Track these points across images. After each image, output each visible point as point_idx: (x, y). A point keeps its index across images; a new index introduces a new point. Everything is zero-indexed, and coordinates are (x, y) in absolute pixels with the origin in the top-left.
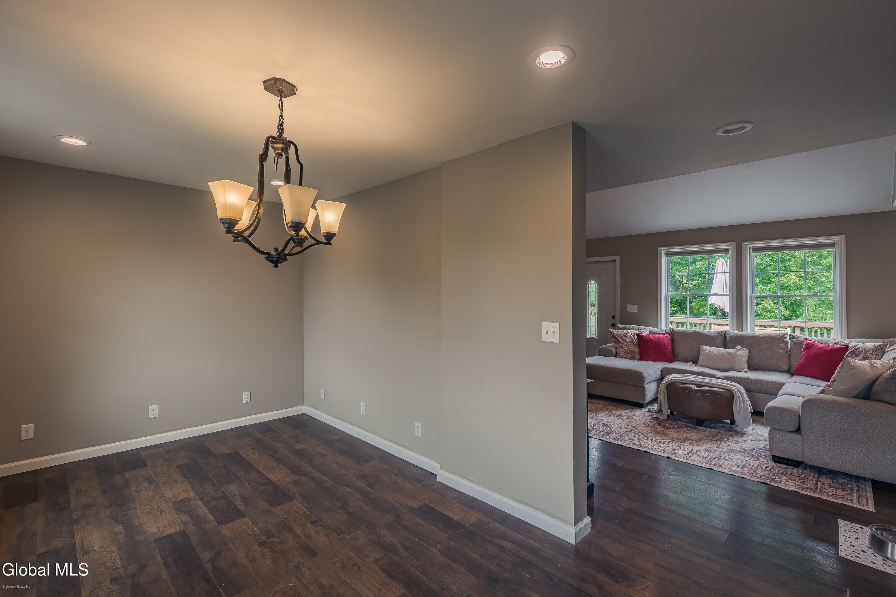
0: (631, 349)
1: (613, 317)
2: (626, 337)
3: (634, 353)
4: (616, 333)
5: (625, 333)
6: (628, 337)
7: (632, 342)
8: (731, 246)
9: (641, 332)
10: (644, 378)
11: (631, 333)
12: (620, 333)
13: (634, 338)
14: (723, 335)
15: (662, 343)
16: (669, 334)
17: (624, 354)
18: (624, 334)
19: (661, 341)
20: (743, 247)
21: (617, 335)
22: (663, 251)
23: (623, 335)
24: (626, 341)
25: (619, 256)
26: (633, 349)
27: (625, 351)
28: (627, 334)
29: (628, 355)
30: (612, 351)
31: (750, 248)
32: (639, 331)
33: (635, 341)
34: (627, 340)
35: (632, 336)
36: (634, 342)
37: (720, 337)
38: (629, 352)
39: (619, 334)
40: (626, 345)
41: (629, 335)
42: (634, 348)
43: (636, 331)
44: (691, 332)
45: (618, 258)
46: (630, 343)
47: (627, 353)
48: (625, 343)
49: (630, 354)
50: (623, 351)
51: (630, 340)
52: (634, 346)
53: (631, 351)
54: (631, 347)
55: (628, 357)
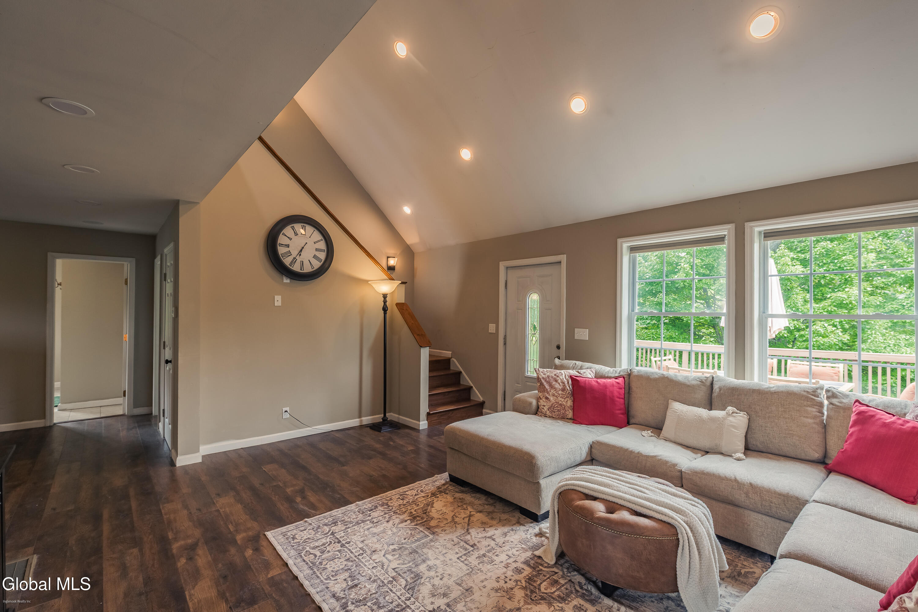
0: (560, 402)
1: (558, 347)
2: (556, 381)
3: (564, 408)
4: (542, 374)
5: (555, 375)
6: (559, 381)
7: (563, 390)
8: (727, 231)
9: (581, 373)
10: (538, 469)
11: (565, 374)
12: (548, 374)
13: (568, 383)
14: (708, 383)
15: (608, 393)
16: (624, 377)
17: (548, 410)
18: (553, 375)
19: (608, 390)
20: (747, 231)
21: (543, 378)
22: (625, 245)
23: (552, 377)
24: (555, 389)
25: (565, 255)
26: (563, 403)
27: (550, 404)
28: (558, 376)
29: (554, 412)
30: (531, 404)
31: (760, 233)
32: (578, 372)
33: (569, 387)
34: (557, 386)
35: (565, 379)
36: (568, 389)
37: (702, 387)
38: (557, 407)
39: (546, 375)
40: (554, 395)
41: (561, 377)
42: (566, 400)
43: (573, 373)
44: (657, 376)
45: (563, 258)
46: (560, 392)
47: (553, 408)
48: (552, 391)
49: (557, 411)
50: (548, 404)
51: (561, 386)
52: (566, 397)
53: (561, 405)
54: (561, 398)
55: (554, 415)
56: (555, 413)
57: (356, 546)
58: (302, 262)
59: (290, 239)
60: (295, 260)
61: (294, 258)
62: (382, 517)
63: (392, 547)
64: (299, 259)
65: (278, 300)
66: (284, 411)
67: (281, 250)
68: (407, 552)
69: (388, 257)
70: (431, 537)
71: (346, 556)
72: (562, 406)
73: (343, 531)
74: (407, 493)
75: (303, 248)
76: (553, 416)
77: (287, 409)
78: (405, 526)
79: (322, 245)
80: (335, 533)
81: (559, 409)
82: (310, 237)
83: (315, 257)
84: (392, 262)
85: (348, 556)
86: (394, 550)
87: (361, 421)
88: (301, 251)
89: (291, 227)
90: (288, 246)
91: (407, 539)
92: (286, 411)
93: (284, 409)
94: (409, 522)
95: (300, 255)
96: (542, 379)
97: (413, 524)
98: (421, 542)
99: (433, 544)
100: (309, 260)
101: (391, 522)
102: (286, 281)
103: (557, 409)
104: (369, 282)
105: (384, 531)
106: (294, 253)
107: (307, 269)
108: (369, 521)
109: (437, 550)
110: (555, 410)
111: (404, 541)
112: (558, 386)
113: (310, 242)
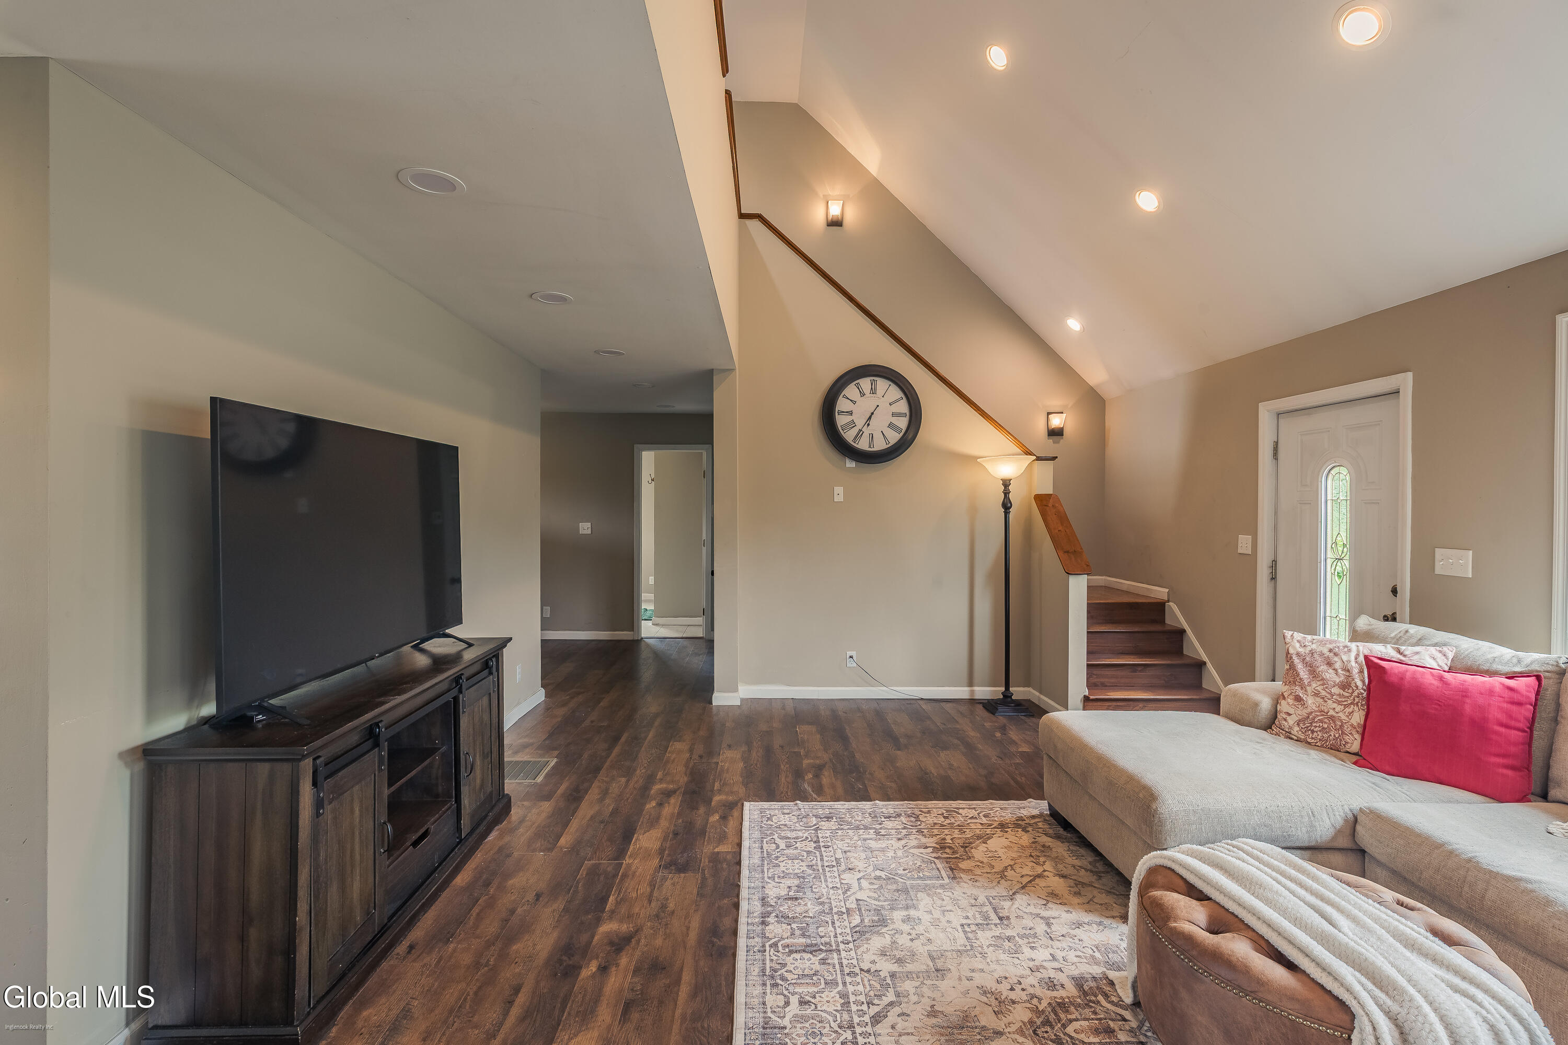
0: (1331, 713)
1: (1394, 591)
2: (1329, 664)
3: (1341, 726)
4: (1298, 645)
5: (1330, 651)
6: (1338, 665)
7: (1345, 686)
9: (1406, 653)
11: (1358, 651)
12: (1314, 646)
13: (1361, 672)
15: (1468, 709)
16: (1539, 677)
17: (1298, 724)
18: (1325, 651)
19: (1468, 700)
21: (1298, 654)
23: (1322, 654)
24: (1324, 681)
26: (1341, 714)
27: (1304, 713)
28: (1336, 654)
29: (1313, 732)
30: (1256, 705)
32: (1399, 652)
33: (1360, 681)
34: (1329, 675)
35: (1353, 664)
36: (1357, 687)
38: (1321, 721)
39: (1309, 649)
40: (1316, 694)
41: (1345, 658)
42: (1347, 710)
43: (1379, 649)
45: (1406, 381)
46: (1336, 690)
47: (1311, 723)
48: (1314, 685)
49: (1320, 731)
50: (1299, 712)
51: (1339, 677)
52: (1351, 703)
53: (1332, 717)
54: (1334, 702)
55: (1312, 738)
56: (1315, 734)
57: (833, 855)
58: (871, 435)
59: (854, 402)
60: (861, 432)
61: (860, 430)
62: (896, 830)
63: (878, 873)
64: (867, 431)
65: (839, 493)
66: (848, 657)
67: (841, 420)
68: (894, 887)
69: (1049, 414)
70: (947, 881)
71: (811, 861)
72: (1334, 722)
73: (831, 831)
74: (961, 811)
75: (872, 413)
76: (1309, 740)
77: (854, 653)
78: (920, 854)
79: (903, 407)
80: (821, 829)
81: (1326, 726)
82: (883, 397)
83: (891, 426)
84: (1056, 421)
85: (814, 862)
86: (878, 878)
87: (972, 692)
88: (870, 418)
89: (855, 385)
90: (850, 413)
91: (907, 871)
92: (851, 657)
93: (849, 653)
94: (930, 850)
95: (868, 425)
96: (1294, 657)
97: (934, 855)
98: (925, 882)
99: (941, 891)
100: (882, 432)
101: (903, 842)
102: (851, 464)
103: (1319, 727)
104: (978, 460)
105: (883, 850)
106: (860, 423)
107: (880, 445)
108: (874, 831)
109: (939, 902)
110: (1316, 727)
111: (901, 872)
112: (1334, 675)
113: (884, 403)
